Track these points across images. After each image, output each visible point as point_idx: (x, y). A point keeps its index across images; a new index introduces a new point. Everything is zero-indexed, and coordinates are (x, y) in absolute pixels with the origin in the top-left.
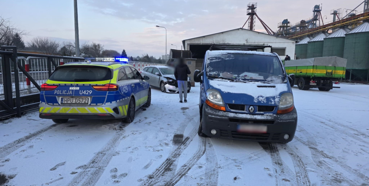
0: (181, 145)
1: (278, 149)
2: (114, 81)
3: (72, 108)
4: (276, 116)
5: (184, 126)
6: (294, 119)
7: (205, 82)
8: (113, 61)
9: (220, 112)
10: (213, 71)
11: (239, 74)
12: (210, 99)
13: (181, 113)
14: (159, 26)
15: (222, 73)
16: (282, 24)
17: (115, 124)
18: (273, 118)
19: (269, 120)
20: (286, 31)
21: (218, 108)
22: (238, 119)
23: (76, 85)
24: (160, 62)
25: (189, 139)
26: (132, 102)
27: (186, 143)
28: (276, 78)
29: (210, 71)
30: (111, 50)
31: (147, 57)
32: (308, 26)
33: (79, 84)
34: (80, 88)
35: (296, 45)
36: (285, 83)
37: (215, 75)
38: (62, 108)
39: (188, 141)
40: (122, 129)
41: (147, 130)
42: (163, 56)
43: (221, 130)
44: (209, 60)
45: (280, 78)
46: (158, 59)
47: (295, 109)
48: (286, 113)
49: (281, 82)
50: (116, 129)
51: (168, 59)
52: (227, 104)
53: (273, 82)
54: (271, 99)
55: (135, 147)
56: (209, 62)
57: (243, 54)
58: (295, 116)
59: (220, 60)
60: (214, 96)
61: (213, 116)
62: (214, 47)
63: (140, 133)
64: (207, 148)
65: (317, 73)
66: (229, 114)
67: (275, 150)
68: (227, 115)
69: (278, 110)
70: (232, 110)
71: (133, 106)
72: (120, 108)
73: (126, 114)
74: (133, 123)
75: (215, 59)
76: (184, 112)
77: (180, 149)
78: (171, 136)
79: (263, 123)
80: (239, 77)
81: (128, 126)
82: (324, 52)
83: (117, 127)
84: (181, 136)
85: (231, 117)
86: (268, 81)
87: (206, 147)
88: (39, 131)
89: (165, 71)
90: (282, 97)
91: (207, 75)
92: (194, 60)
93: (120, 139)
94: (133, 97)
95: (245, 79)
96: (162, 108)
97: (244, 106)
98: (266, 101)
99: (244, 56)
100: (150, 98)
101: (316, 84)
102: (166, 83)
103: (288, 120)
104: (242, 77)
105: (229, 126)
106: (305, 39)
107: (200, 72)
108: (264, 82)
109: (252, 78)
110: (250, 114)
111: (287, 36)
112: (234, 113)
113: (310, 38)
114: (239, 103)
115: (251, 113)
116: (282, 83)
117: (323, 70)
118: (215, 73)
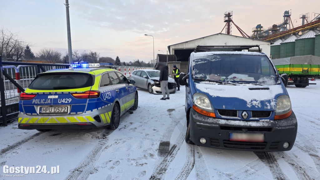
0: (168, 155)
1: (276, 157)
2: (95, 87)
3: (50, 117)
4: (274, 123)
5: (170, 131)
6: (294, 126)
7: (191, 85)
8: (98, 66)
9: (210, 118)
10: (199, 73)
11: (227, 76)
12: (197, 104)
13: (168, 115)
14: (147, 35)
15: (208, 75)
16: (256, 28)
17: (98, 131)
18: (270, 125)
19: (266, 127)
20: (260, 34)
21: (207, 114)
22: (230, 126)
23: (55, 93)
24: (149, 65)
25: (176, 147)
26: (116, 108)
27: (173, 153)
28: (268, 78)
29: (196, 74)
30: (106, 57)
31: (138, 62)
32: (280, 30)
33: (58, 92)
34: (58, 97)
35: (271, 46)
36: (279, 84)
37: (201, 77)
38: (40, 117)
39: (175, 151)
40: (106, 137)
41: (131, 138)
42: (152, 61)
43: (211, 139)
44: (194, 62)
45: (273, 78)
46: (147, 63)
47: (293, 112)
48: (284, 119)
49: (274, 83)
50: (100, 137)
51: (155, 63)
52: (216, 109)
53: (265, 83)
54: (267, 103)
55: (117, 160)
56: (195, 64)
57: (230, 54)
58: (294, 122)
59: (206, 62)
60: (202, 101)
61: (202, 124)
62: (199, 49)
63: (124, 142)
64: (197, 159)
65: (294, 71)
66: (220, 121)
67: (272, 159)
68: (218, 122)
69: (275, 115)
70: (223, 117)
71: (118, 111)
72: (102, 117)
73: (109, 121)
74: (117, 129)
75: (201, 60)
76: (170, 115)
77: (166, 161)
78: (156, 144)
79: (259, 131)
80: (227, 79)
81: (112, 134)
82: (295, 52)
83: (100, 135)
84: (167, 144)
85: (221, 124)
86: (259, 82)
87: (195, 158)
88: (19, 142)
89: (152, 74)
90: (278, 100)
91: (193, 78)
92: (179, 63)
93: (101, 150)
94: (117, 102)
95: (234, 82)
96: (148, 111)
97: (236, 111)
98: (261, 105)
99: (231, 57)
100: (138, 100)
101: (293, 82)
102: (153, 85)
103: (287, 126)
104: (231, 78)
105: (220, 135)
106: (278, 41)
107: (185, 75)
108: (255, 83)
109: (242, 79)
110: (243, 121)
111: (261, 39)
112: (225, 120)
113: (282, 40)
114: (230, 108)
115: (245, 120)
116: (276, 84)
117: (299, 68)
118: (201, 75)
